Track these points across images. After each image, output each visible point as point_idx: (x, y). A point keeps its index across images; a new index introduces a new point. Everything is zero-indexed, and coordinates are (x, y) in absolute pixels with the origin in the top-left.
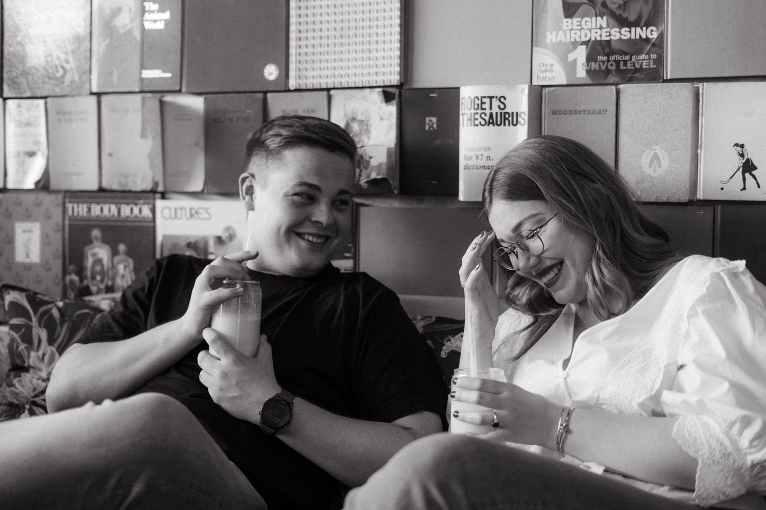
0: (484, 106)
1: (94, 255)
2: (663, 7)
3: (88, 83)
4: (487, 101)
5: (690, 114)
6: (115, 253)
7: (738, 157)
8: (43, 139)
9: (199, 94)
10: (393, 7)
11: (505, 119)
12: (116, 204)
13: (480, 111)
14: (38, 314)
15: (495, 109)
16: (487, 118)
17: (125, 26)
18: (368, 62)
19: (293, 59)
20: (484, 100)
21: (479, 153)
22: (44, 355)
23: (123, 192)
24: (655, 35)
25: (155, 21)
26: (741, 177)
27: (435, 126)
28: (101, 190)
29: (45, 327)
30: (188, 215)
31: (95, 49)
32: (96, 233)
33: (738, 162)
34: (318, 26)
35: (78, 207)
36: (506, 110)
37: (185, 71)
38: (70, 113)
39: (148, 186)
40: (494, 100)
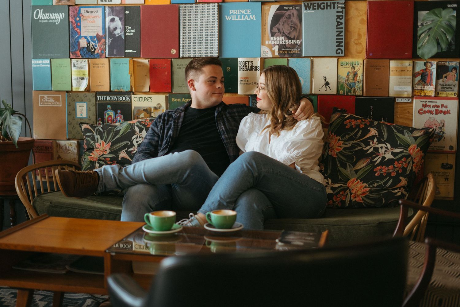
0: (246, 64)
1: (108, 114)
2: (301, 34)
3: (105, 53)
4: (247, 63)
5: (310, 68)
6: (116, 113)
7: (324, 81)
8: (87, 73)
9: (146, 58)
10: (215, 31)
11: (253, 68)
12: (116, 96)
13: (245, 66)
14: (95, 131)
15: (250, 65)
16: (247, 68)
17: (118, 34)
18: (207, 49)
19: (181, 47)
20: (246, 62)
21: (245, 79)
22: (100, 143)
23: (119, 92)
24: (299, 43)
25: (130, 33)
26: (325, 87)
27: (230, 70)
28: (110, 91)
29: (98, 135)
30: (144, 100)
31: (107, 41)
32: (109, 106)
33: (324, 82)
34: (190, 37)
35: (102, 97)
36: (253, 66)
37: (142, 50)
38: (98, 64)
39: (129, 90)
40: (249, 62)
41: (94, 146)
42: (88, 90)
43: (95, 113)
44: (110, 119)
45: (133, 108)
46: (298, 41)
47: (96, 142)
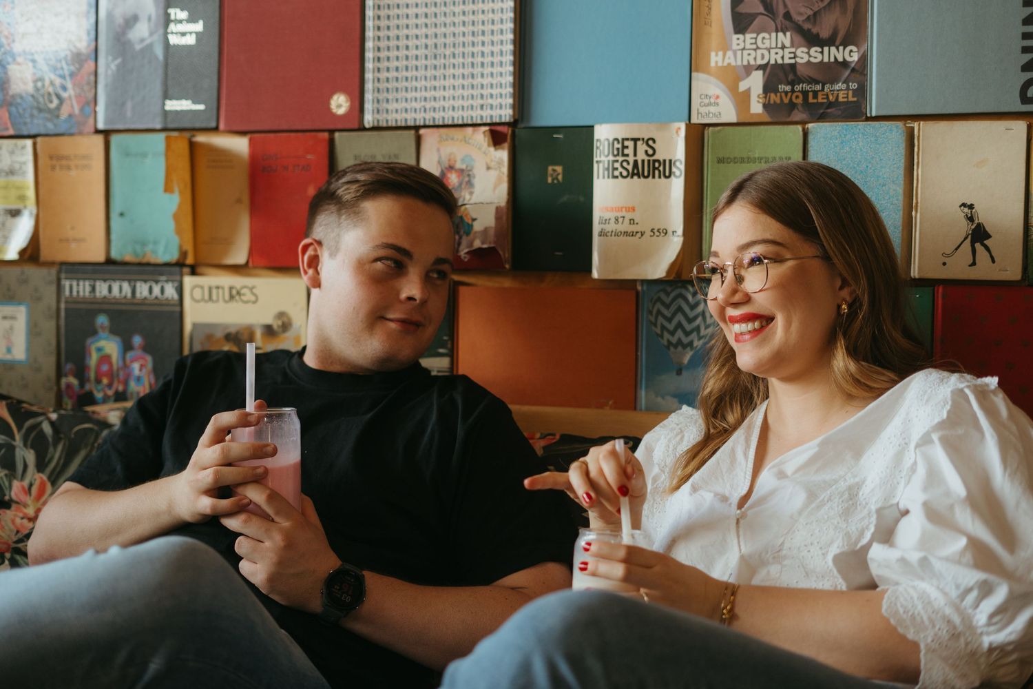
0: (626, 151)
1: (99, 350)
2: (866, 19)
3: (93, 115)
4: (630, 144)
5: (901, 163)
6: (127, 347)
7: (964, 222)
8: (31, 193)
9: (242, 133)
10: (504, 17)
11: (655, 168)
12: (129, 281)
13: (620, 159)
14: (24, 430)
15: (641, 156)
16: (630, 168)
17: (142, 40)
18: (471, 91)
19: (369, 86)
20: (626, 143)
21: (619, 214)
22: (31, 485)
23: (140, 264)
24: (855, 57)
25: (183, 34)
26: (970, 248)
27: (560, 177)
28: (110, 261)
29: (32, 447)
30: (227, 297)
31: (101, 70)
32: (102, 320)
33: (964, 228)
34: (402, 43)
35: (78, 285)
36: (655, 158)
37: (223, 102)
38: (67, 158)
39: (172, 255)
40: (639, 143)
41: (7, 493)
42: (31, 254)
43: (54, 343)
44: (105, 368)
45: (188, 328)
46: (848, 48)
47: (15, 478)
